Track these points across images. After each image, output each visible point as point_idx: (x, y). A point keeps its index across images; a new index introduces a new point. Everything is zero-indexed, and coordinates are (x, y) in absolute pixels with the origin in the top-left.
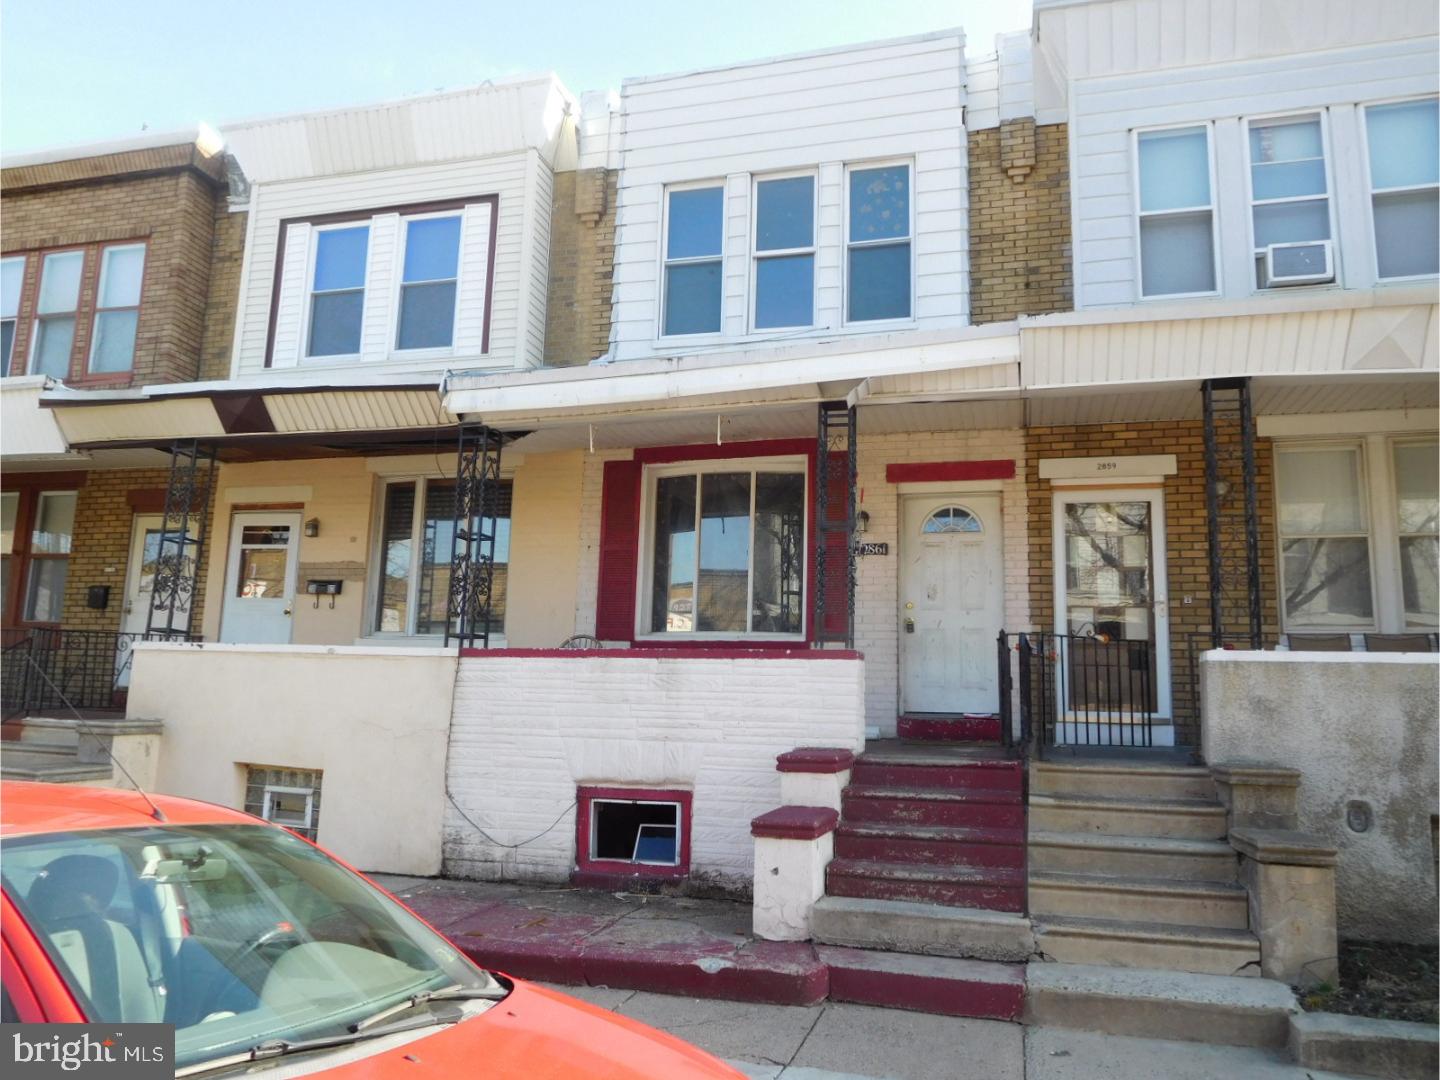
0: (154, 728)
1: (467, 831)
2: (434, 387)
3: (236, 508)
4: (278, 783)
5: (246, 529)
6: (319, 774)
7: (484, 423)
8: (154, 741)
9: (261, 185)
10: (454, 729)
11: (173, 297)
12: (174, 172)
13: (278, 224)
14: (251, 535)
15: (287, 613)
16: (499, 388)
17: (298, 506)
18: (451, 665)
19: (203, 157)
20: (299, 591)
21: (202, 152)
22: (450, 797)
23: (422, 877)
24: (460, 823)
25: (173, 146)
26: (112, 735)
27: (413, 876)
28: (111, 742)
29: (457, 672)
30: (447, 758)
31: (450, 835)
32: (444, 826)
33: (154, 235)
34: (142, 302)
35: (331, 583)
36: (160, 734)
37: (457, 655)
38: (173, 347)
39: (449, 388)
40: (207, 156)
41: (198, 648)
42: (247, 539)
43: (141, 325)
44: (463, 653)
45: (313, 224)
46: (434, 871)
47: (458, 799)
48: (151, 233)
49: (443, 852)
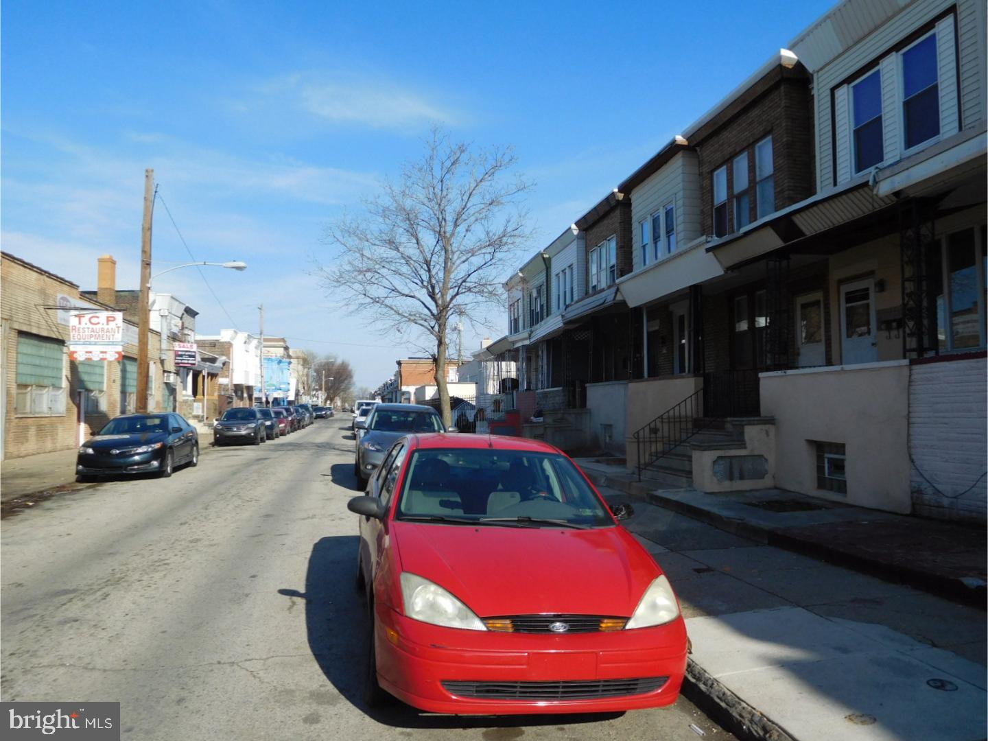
0: (771, 421)
1: (925, 485)
2: (866, 184)
3: (841, 282)
4: (830, 453)
5: (847, 294)
6: (843, 446)
7: (911, 196)
8: (771, 429)
9: (818, 72)
10: (911, 415)
11: (785, 162)
12: (776, 86)
13: (828, 92)
14: (851, 297)
15: (873, 344)
16: (907, 169)
17: (871, 274)
18: (906, 372)
19: (788, 68)
20: (879, 329)
21: (787, 66)
22: (912, 461)
23: (902, 515)
24: (919, 479)
25: (771, 72)
26: (743, 426)
27: (896, 514)
28: (743, 429)
29: (910, 376)
30: (909, 435)
31: (915, 487)
32: (911, 481)
33: (774, 128)
34: (774, 171)
35: (894, 321)
36: (773, 424)
37: (908, 364)
38: (791, 192)
39: (877, 180)
40: (790, 67)
41: (783, 374)
42: (848, 300)
43: (776, 185)
44: (913, 362)
45: (849, 83)
46: (908, 511)
47: (917, 463)
48: (772, 128)
49: (912, 498)
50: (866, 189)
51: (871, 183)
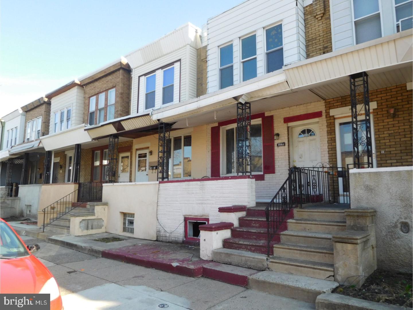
0: (106, 204)
1: (161, 229)
2: (148, 114)
3: (137, 150)
4: (129, 217)
5: (139, 154)
6: (134, 214)
8: (106, 207)
9: (134, 69)
10: (158, 202)
11: (120, 100)
12: (118, 70)
13: (138, 77)
14: (140, 156)
15: (147, 175)
16: (163, 112)
17: (148, 148)
18: (158, 186)
19: (123, 64)
20: (149, 169)
21: (123, 63)
22: (158, 220)
23: (153, 241)
24: (160, 227)
25: (117, 64)
26: (95, 206)
27: (151, 240)
28: (94, 207)
29: (159, 188)
30: (157, 210)
31: (158, 230)
32: (157, 228)
33: (116, 86)
34: (115, 102)
35: (154, 166)
36: (107, 205)
37: (158, 183)
38: (121, 112)
39: (152, 114)
40: (125, 64)
41: (113, 185)
42: (139, 157)
43: (115, 108)
44: (160, 182)
45: (145, 76)
46: (155, 239)
47: (159, 220)
48: (116, 85)
49: (157, 234)
50: (148, 116)
51: (150, 114)
